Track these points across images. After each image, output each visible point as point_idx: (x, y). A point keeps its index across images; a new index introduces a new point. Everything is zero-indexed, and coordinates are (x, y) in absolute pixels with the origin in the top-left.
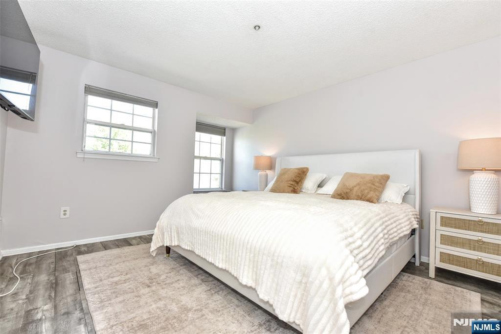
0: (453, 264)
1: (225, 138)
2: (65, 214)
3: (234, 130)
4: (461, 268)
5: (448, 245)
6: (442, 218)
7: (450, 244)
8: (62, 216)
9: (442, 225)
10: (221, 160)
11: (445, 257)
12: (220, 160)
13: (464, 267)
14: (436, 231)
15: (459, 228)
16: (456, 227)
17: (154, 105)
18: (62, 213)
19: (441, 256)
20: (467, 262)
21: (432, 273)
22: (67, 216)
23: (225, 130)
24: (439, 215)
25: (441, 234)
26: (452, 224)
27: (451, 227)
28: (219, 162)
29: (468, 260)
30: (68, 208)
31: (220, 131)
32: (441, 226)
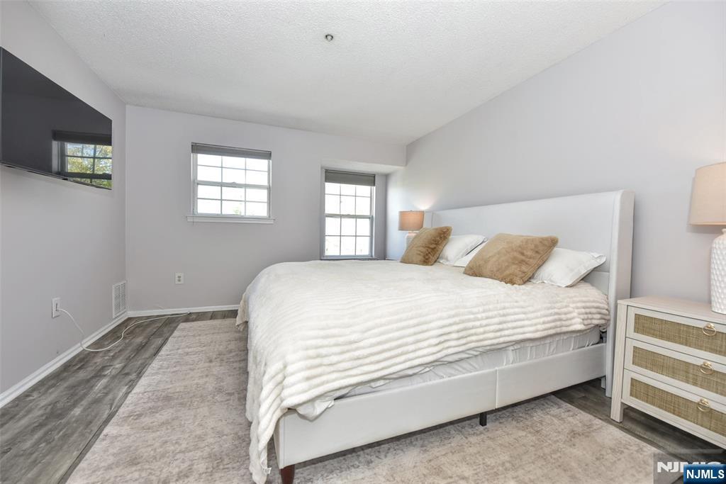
0: (653, 404)
1: (375, 188)
2: (179, 281)
3: (387, 177)
4: (667, 413)
5: (646, 368)
6: (638, 317)
7: (649, 366)
8: (177, 282)
9: (637, 330)
10: (371, 218)
11: (638, 388)
12: (369, 218)
13: (674, 414)
14: (626, 338)
15: (668, 339)
16: (662, 337)
17: (267, 155)
18: (177, 279)
19: (632, 385)
20: (678, 405)
21: (616, 413)
22: (182, 282)
23: (374, 177)
24: (632, 312)
25: (634, 347)
26: (655, 330)
27: (654, 335)
28: (368, 221)
29: (681, 401)
30: (182, 275)
31: (368, 179)
32: (635, 331)
